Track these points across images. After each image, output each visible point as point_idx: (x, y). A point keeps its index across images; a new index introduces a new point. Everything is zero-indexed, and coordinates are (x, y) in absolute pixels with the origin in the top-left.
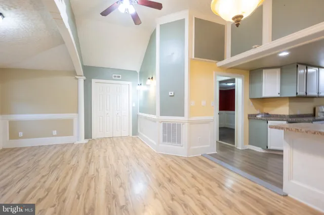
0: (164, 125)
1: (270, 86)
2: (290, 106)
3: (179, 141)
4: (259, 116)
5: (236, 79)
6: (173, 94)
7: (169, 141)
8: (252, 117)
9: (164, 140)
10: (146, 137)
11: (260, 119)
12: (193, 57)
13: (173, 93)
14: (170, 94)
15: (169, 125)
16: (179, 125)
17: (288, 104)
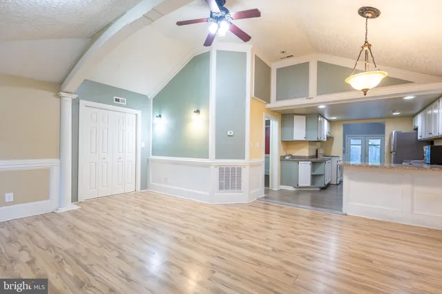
0: (221, 170)
1: (299, 131)
2: (309, 149)
3: (239, 187)
4: (287, 158)
5: (271, 121)
6: (232, 134)
7: (227, 188)
8: (282, 159)
9: (221, 188)
10: (176, 188)
11: (288, 160)
12: (253, 96)
13: (232, 132)
14: (229, 134)
15: (227, 169)
16: (240, 170)
17: (308, 147)
